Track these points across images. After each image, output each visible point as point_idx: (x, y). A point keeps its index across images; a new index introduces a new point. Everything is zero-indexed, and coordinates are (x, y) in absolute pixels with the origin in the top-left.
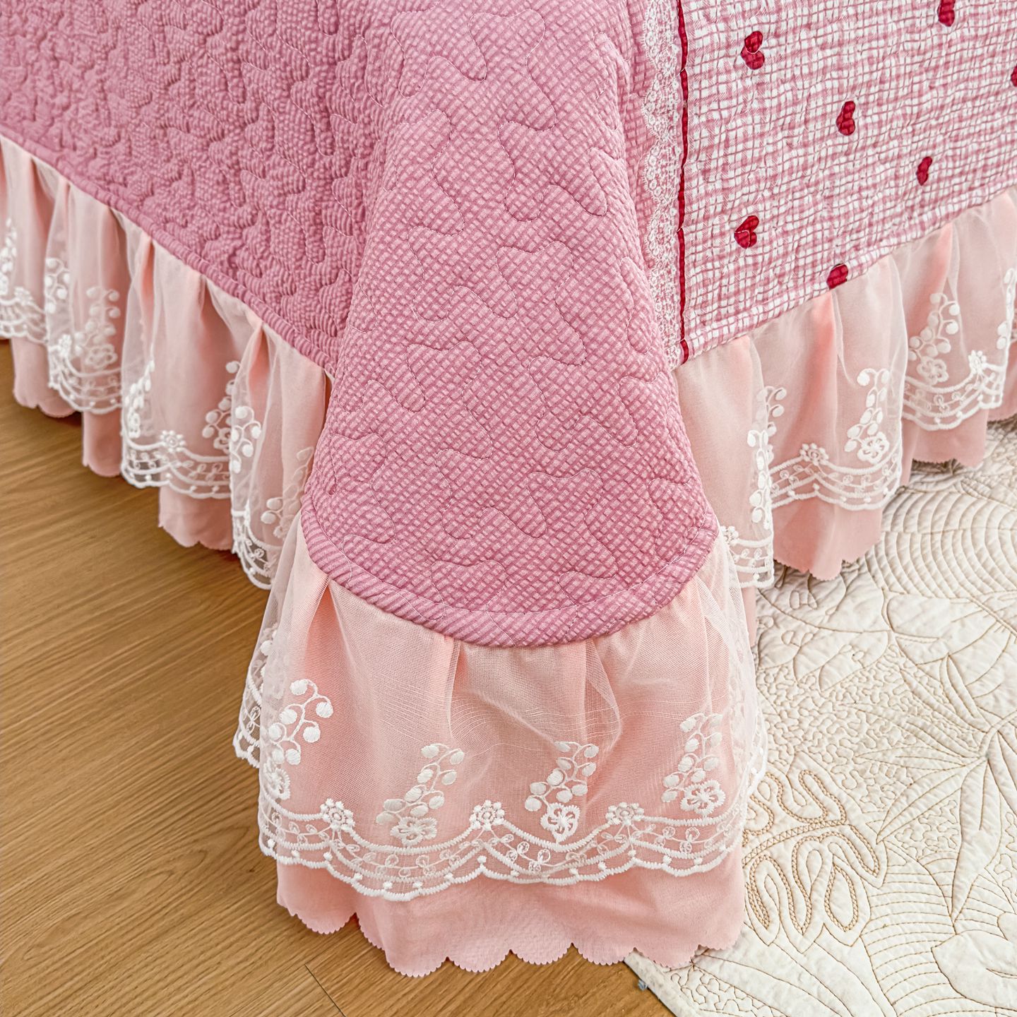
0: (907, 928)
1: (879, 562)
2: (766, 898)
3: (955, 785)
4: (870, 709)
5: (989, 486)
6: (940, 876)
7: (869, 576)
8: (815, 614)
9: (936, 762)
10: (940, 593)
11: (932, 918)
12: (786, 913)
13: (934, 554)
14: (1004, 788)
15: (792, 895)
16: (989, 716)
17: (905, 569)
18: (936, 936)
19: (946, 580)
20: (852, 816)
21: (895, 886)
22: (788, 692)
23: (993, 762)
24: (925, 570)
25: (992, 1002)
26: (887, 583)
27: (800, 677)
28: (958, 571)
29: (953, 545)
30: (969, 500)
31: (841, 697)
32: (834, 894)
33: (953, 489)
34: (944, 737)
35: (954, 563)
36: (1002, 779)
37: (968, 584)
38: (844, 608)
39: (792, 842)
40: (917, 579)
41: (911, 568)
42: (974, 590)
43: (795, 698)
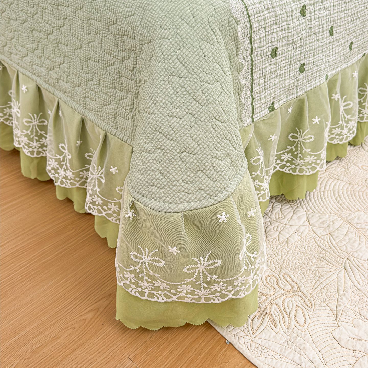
0: (322, 325)
1: (304, 202)
2: (274, 317)
3: (334, 277)
4: (304, 252)
5: (337, 175)
6: (331, 308)
7: (301, 207)
8: (284, 220)
9: (328, 269)
10: (325, 212)
11: (330, 322)
12: (282, 322)
13: (321, 199)
14: (351, 278)
15: (283, 315)
16: (344, 253)
17: (313, 205)
18: (332, 328)
19: (326, 208)
20: (301, 288)
21: (317, 311)
22: (277, 247)
23: (347, 269)
24: (319, 204)
25: (352, 349)
26: (307, 209)
27: (280, 242)
28: (330, 204)
29: (327, 195)
30: (331, 180)
31: (294, 248)
32: (298, 315)
33: (326, 177)
34: (330, 260)
35: (328, 202)
36: (350, 274)
37: (333, 209)
38: (293, 218)
39: (282, 298)
40: (317, 208)
41: (315, 204)
42: (336, 211)
43: (279, 249)
